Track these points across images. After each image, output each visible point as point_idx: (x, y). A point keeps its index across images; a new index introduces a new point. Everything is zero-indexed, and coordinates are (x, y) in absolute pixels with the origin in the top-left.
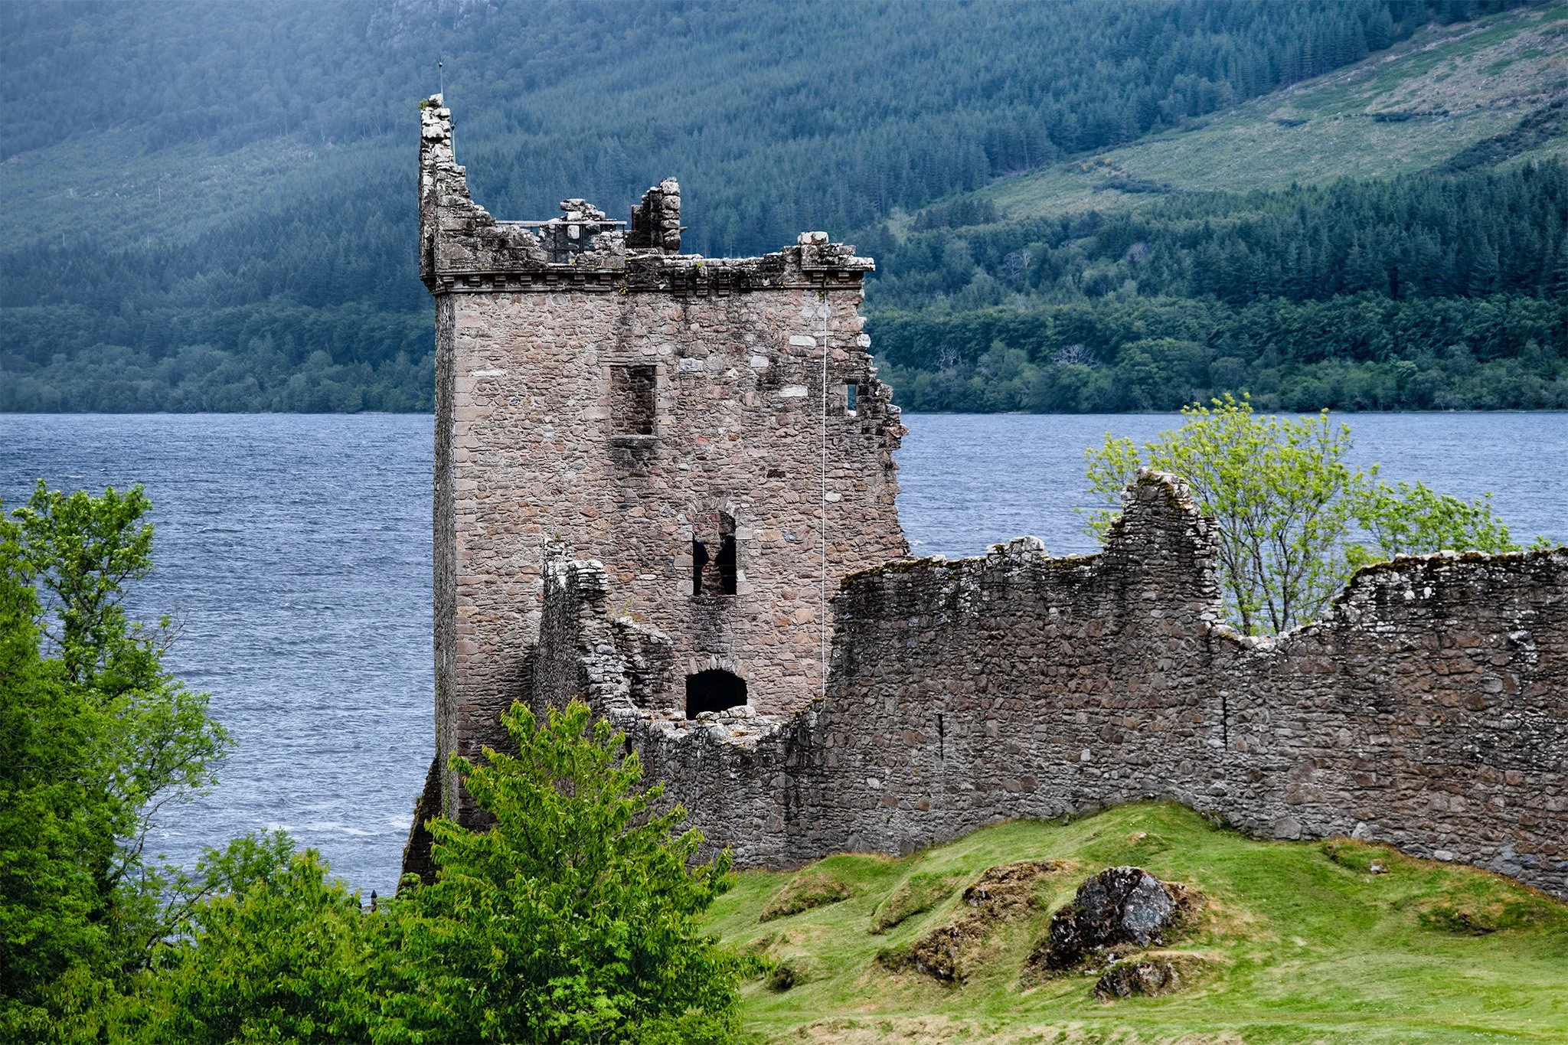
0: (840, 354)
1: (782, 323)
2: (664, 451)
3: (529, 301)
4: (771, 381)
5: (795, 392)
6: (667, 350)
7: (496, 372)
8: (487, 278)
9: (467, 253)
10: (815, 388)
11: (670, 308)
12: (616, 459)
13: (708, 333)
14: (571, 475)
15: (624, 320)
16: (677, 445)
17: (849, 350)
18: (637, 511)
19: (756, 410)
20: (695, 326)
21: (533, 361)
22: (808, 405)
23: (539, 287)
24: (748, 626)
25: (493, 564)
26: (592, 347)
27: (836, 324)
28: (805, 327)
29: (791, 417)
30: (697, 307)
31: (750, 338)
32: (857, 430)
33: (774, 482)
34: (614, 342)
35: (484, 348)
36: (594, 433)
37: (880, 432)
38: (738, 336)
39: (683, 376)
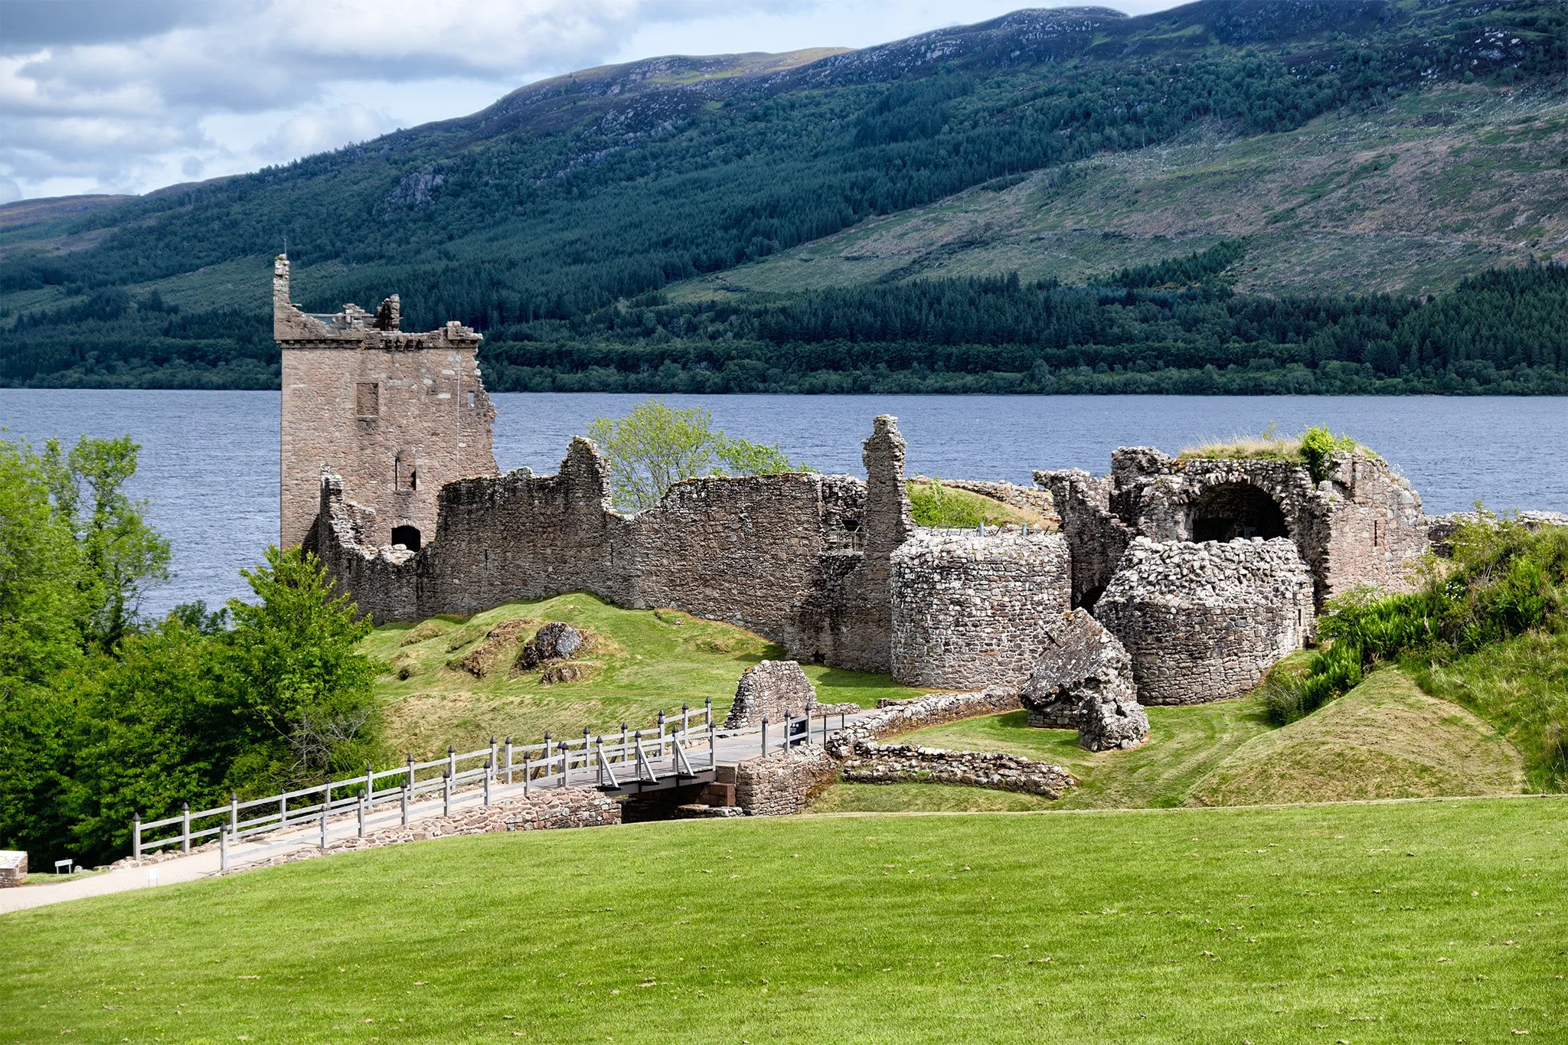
0: (466, 378)
1: (439, 364)
2: (381, 423)
3: (318, 353)
4: (433, 391)
5: (444, 396)
6: (384, 375)
7: (302, 386)
8: (297, 341)
9: (288, 329)
10: (454, 395)
11: (385, 357)
12: (359, 427)
13: (403, 368)
14: (337, 434)
15: (363, 362)
16: (388, 421)
17: (470, 377)
18: (369, 451)
19: (426, 404)
20: (397, 365)
21: (320, 380)
22: (451, 403)
23: (323, 346)
24: (421, 505)
25: (299, 476)
26: (347, 374)
27: (464, 364)
28: (450, 366)
29: (442, 408)
30: (398, 356)
31: (423, 370)
32: (474, 414)
33: (434, 438)
34: (358, 371)
35: (296, 374)
36: (348, 415)
37: (485, 415)
38: (418, 370)
39: (391, 388)
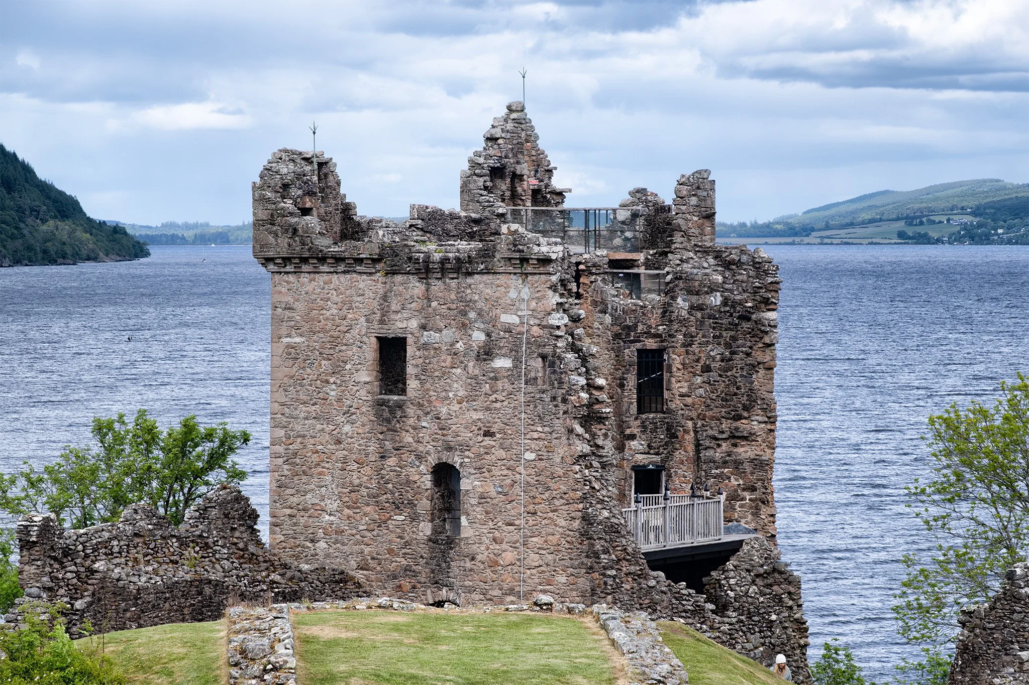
0: (536, 331)
1: (495, 303)
2: (411, 411)
3: (321, 279)
4: (486, 353)
5: (502, 363)
6: (414, 324)
7: (298, 340)
8: (286, 260)
9: (271, 239)
10: (517, 360)
11: (416, 287)
12: (378, 415)
13: (443, 309)
14: (347, 428)
15: (385, 298)
16: (420, 406)
17: (543, 327)
18: (392, 461)
19: (475, 377)
20: (434, 304)
21: (324, 330)
22: (513, 375)
23: (325, 268)
24: (468, 565)
25: (295, 500)
26: (363, 319)
27: (533, 304)
28: (511, 307)
29: (500, 384)
30: (437, 286)
31: (472, 315)
32: (547, 398)
33: (488, 441)
34: (378, 316)
35: (290, 319)
36: (363, 393)
37: (564, 401)
38: (464, 313)
39: (425, 346)
